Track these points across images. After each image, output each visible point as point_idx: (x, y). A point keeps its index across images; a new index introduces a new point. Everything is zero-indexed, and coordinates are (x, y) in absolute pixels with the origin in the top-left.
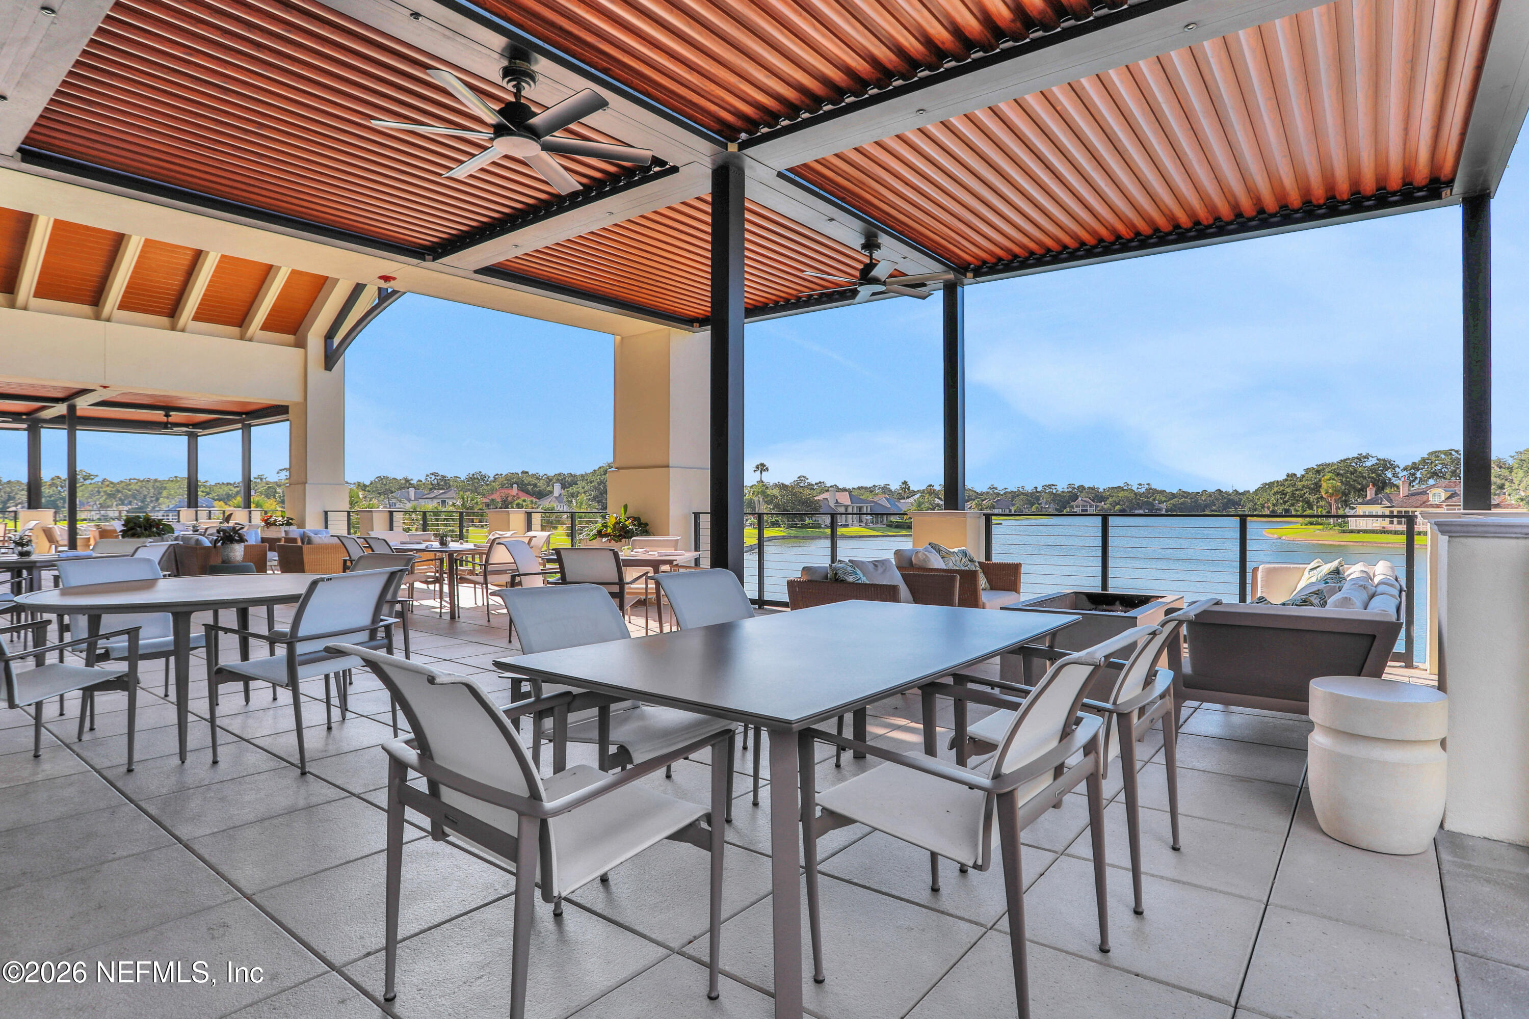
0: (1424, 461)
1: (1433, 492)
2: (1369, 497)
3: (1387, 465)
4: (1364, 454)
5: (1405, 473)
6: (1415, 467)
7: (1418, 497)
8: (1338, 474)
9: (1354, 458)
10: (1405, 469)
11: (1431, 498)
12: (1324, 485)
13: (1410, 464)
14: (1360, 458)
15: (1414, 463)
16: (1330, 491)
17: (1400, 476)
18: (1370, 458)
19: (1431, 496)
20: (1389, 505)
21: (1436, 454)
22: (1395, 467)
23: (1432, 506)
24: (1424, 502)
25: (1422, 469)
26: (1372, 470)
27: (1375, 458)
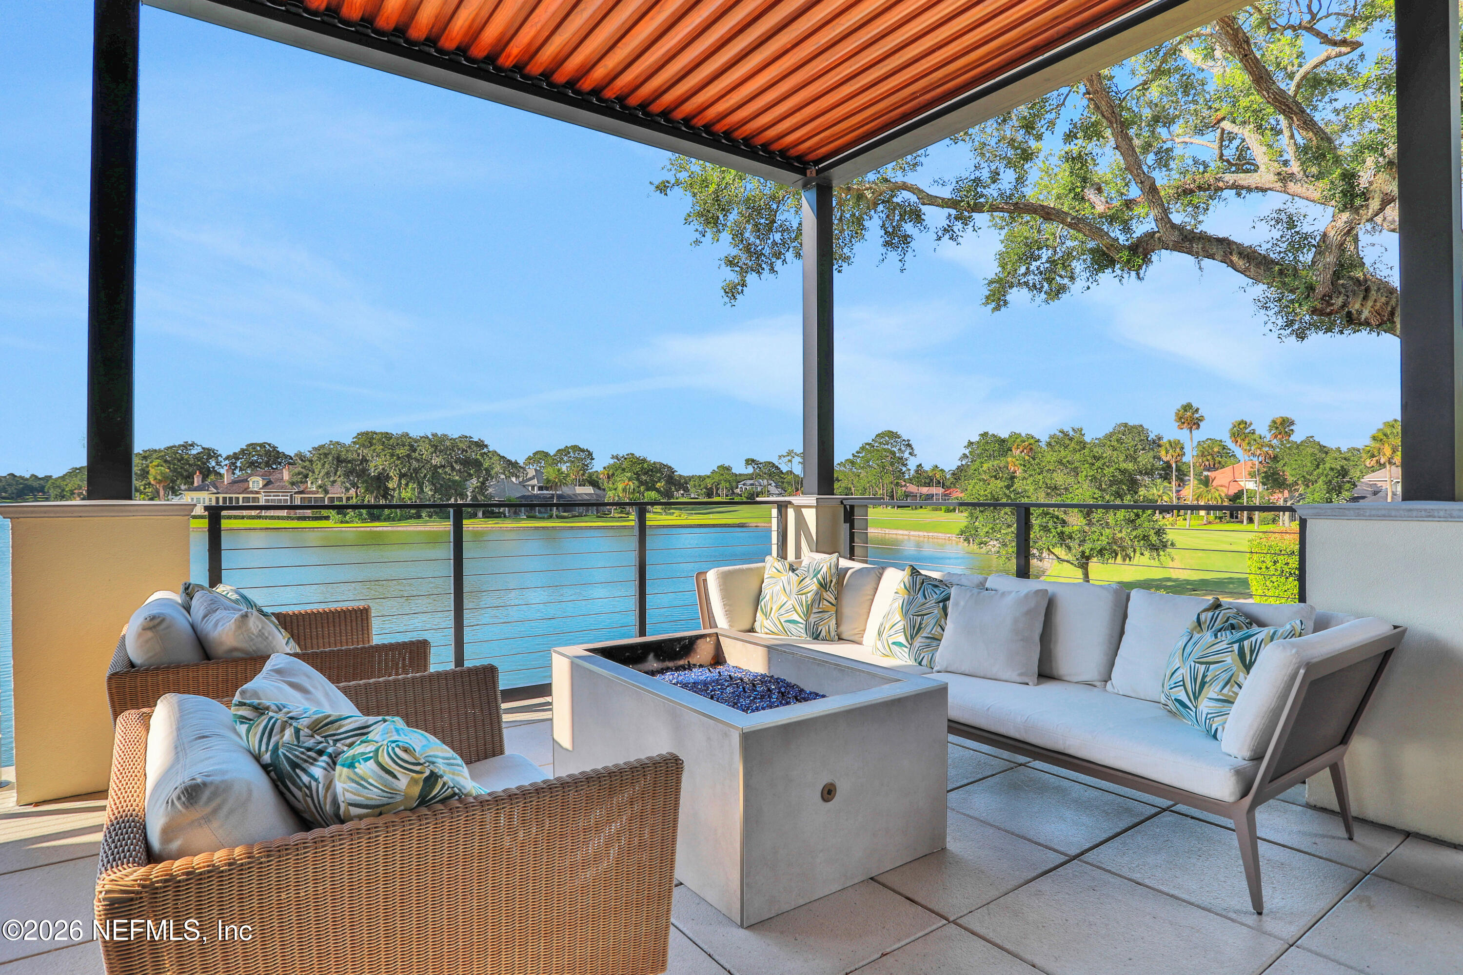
0: (243, 451)
1: (253, 480)
2: (196, 484)
3: (210, 454)
4: (190, 443)
5: (227, 462)
6: (236, 457)
7: (240, 485)
8: (166, 461)
9: (180, 446)
10: (227, 458)
11: (251, 486)
12: (152, 471)
13: (232, 454)
14: (186, 446)
15: (235, 454)
16: (159, 477)
17: (222, 464)
18: (196, 447)
19: (251, 483)
20: (215, 491)
21: (253, 446)
22: (218, 456)
23: (252, 492)
24: (246, 489)
25: (241, 458)
26: (197, 457)
27: (200, 447)
